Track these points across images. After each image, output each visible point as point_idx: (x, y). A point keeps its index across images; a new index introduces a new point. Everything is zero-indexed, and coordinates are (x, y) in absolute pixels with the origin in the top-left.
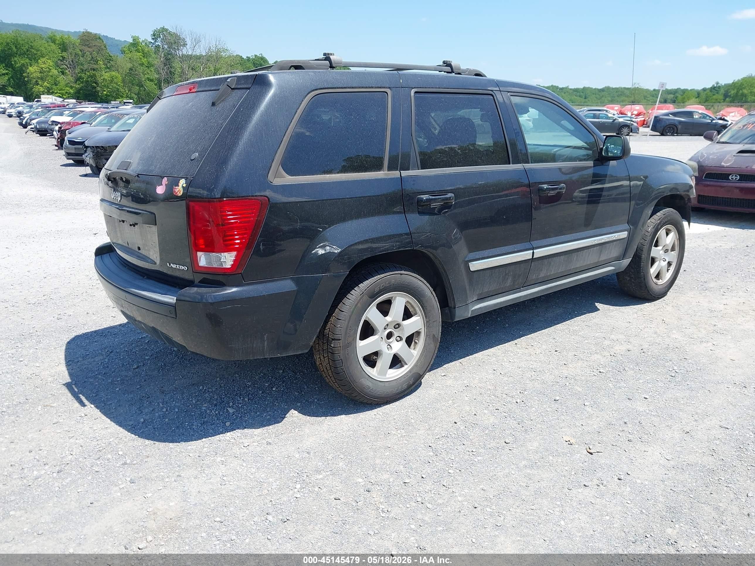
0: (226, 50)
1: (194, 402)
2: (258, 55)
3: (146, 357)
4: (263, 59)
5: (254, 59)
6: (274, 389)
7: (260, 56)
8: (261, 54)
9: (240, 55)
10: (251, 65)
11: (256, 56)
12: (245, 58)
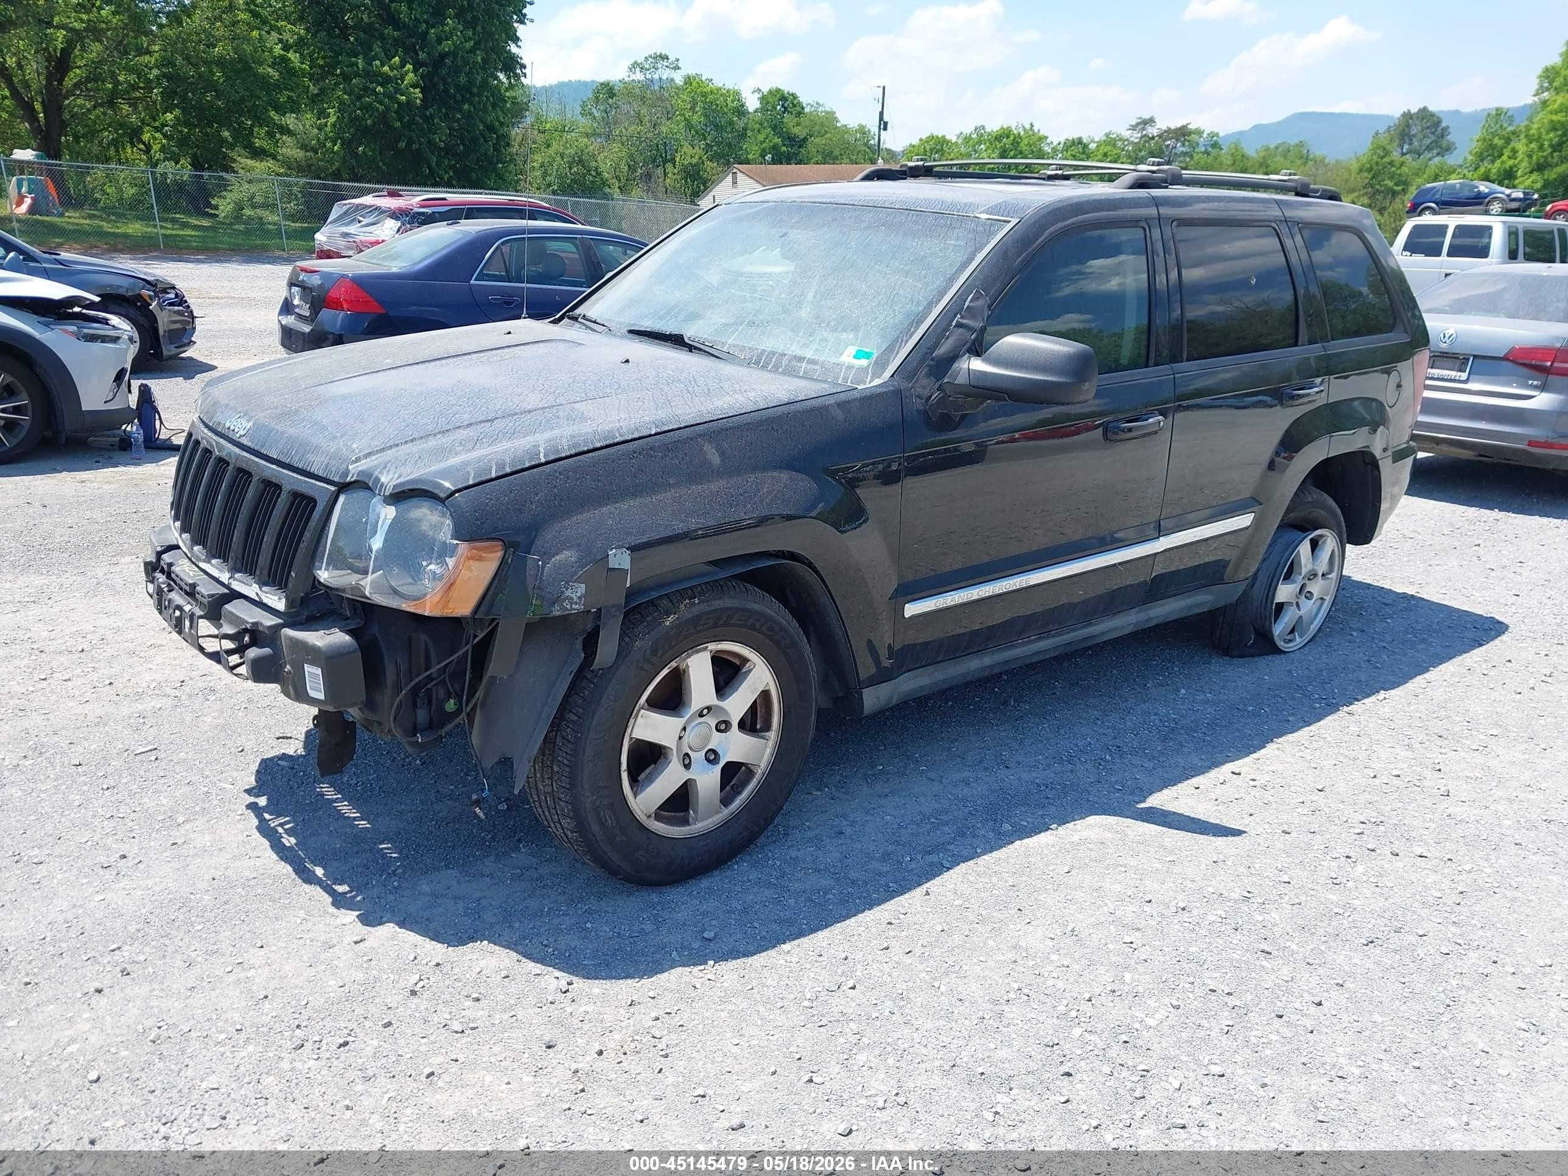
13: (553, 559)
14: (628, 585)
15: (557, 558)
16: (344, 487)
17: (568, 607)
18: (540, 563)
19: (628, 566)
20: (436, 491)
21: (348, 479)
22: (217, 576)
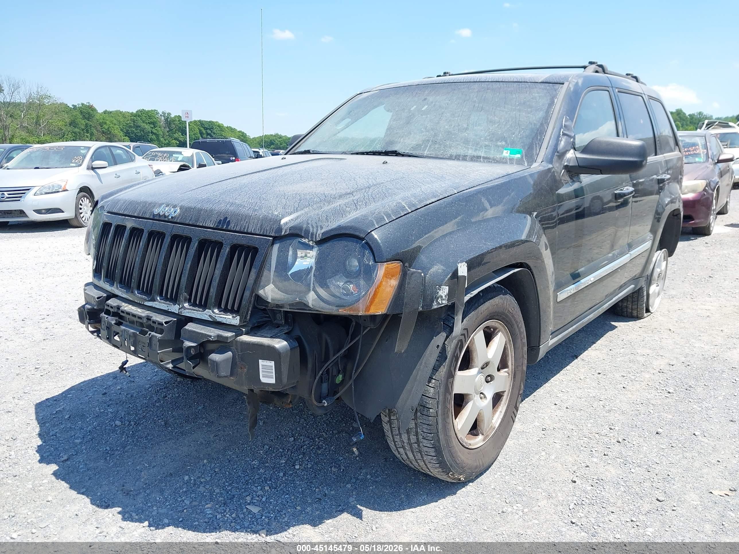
0: (49, 97)
1: (187, 502)
2: (85, 104)
3: (77, 441)
4: (91, 107)
5: (81, 108)
6: (297, 467)
7: (88, 104)
8: (89, 103)
9: (66, 103)
10: (78, 113)
11: (83, 104)
12: (71, 106)
13: (430, 272)
14: (466, 286)
15: (432, 270)
16: (276, 239)
17: (440, 302)
18: (423, 274)
19: (466, 275)
20: (357, 233)
21: (283, 233)
22: (166, 309)
